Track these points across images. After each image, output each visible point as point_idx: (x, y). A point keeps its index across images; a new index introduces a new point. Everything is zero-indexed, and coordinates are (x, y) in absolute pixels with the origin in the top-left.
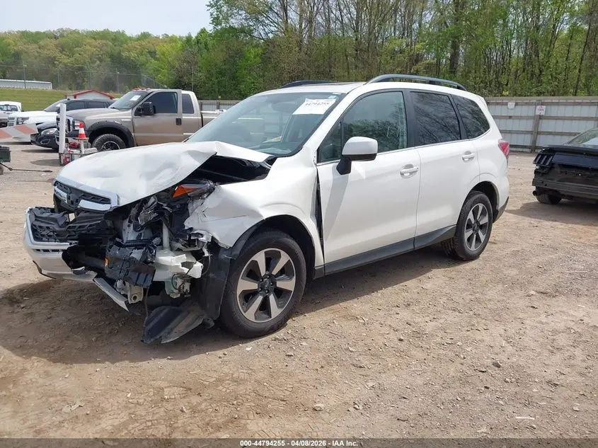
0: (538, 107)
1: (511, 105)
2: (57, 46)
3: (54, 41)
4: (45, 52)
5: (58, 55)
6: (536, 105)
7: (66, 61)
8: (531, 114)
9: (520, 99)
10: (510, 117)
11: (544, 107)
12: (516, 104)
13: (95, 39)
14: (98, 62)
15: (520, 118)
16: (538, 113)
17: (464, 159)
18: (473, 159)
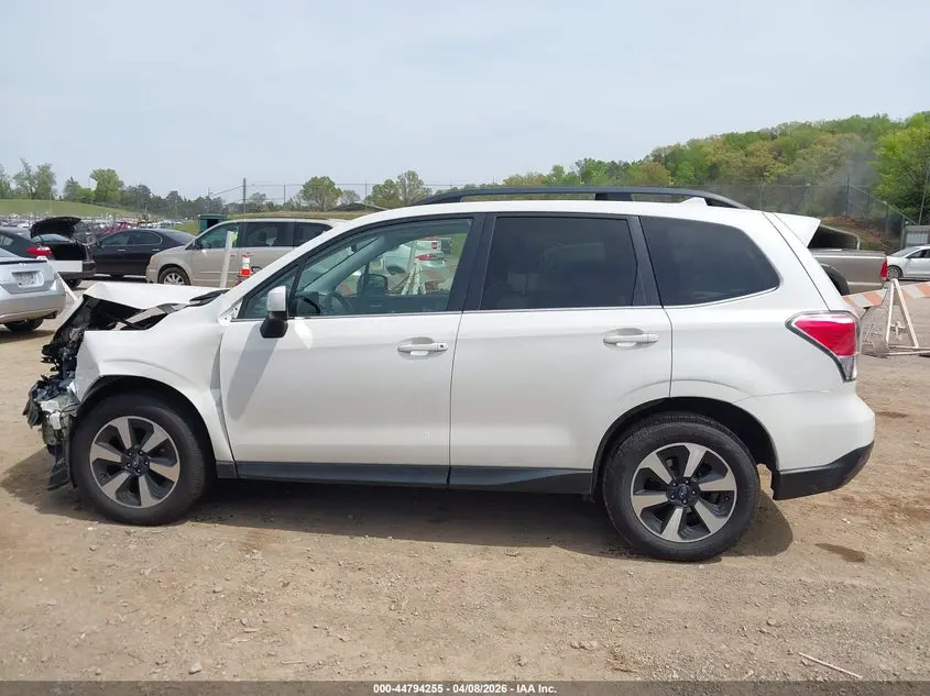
2: (771, 151)
3: (769, 144)
4: (753, 160)
5: (771, 162)
7: (780, 171)
13: (833, 132)
14: (831, 168)
17: (615, 344)
18: (652, 347)
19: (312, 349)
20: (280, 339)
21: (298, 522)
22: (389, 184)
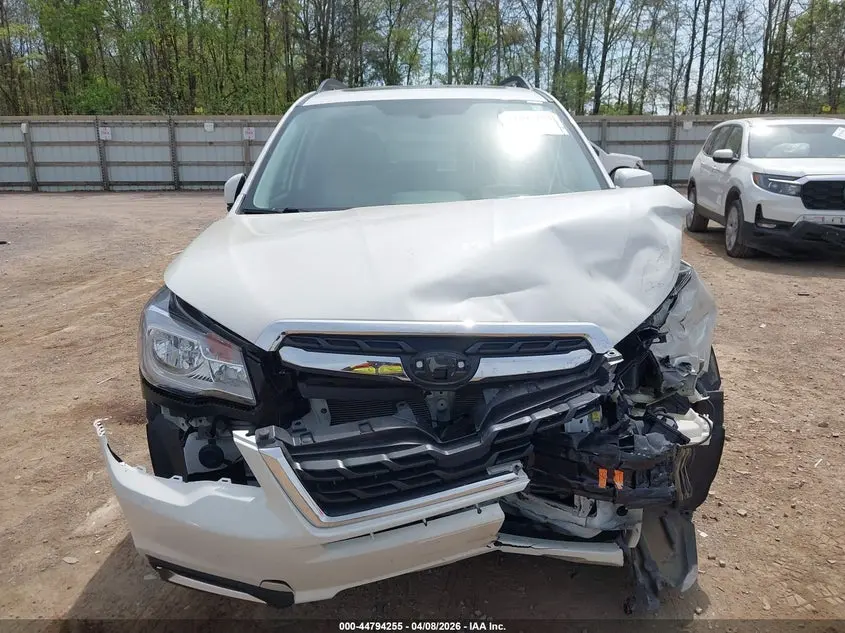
0: (245, 129)
1: (209, 126)
6: (241, 125)
8: (238, 138)
9: (218, 118)
10: (211, 143)
11: (252, 129)
12: (216, 125)
15: (224, 144)
16: (246, 137)
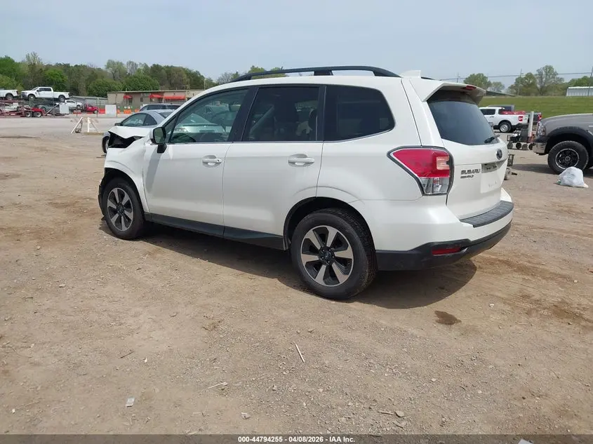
17: (294, 163)
18: (312, 165)
19: (173, 160)
20: (163, 154)
21: (170, 246)
22: (529, 76)
